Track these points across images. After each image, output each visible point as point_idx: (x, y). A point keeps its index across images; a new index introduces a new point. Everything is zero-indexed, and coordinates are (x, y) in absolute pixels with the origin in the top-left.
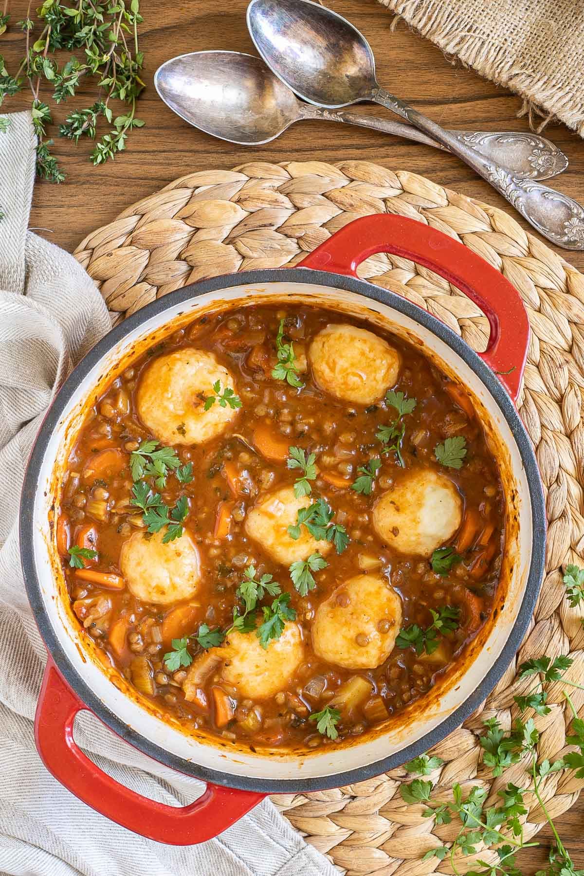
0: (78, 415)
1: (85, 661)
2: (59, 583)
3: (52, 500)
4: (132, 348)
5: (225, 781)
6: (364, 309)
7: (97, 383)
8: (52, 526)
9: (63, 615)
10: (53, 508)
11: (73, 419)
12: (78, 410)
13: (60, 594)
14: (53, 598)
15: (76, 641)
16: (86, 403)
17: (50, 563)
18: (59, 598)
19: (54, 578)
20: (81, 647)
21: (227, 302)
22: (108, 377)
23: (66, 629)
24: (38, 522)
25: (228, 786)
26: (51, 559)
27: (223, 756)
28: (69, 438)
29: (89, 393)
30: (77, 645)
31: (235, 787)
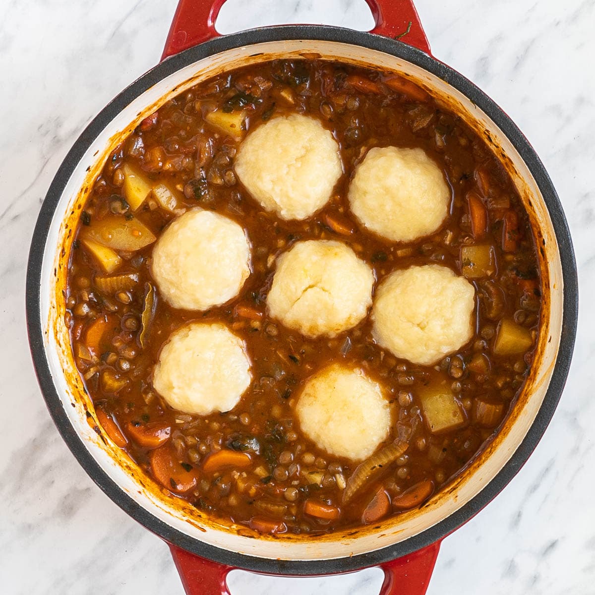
0: (57, 318)
1: (204, 531)
2: (137, 477)
3: (83, 407)
4: (66, 228)
5: (395, 553)
6: (247, 60)
7: (55, 279)
8: (98, 431)
9: (158, 502)
10: (88, 415)
11: (55, 324)
12: (54, 314)
13: (144, 486)
14: (140, 492)
15: (185, 518)
16: (57, 302)
17: (117, 465)
18: (146, 491)
19: (130, 475)
20: (192, 521)
21: (124, 132)
22: (62, 267)
23: (170, 513)
24: (82, 433)
25: (399, 556)
26: (116, 461)
27: (382, 535)
28: (62, 343)
29: (54, 292)
30: (188, 521)
31: (407, 553)
